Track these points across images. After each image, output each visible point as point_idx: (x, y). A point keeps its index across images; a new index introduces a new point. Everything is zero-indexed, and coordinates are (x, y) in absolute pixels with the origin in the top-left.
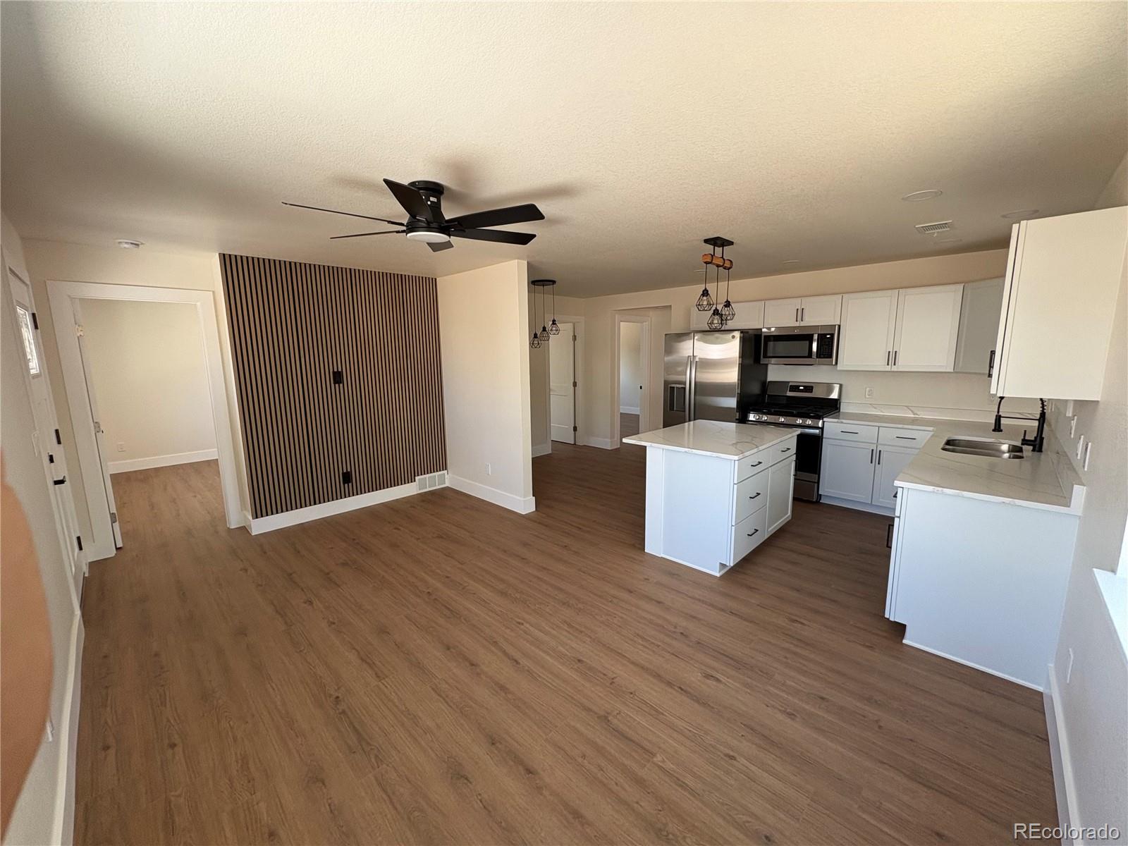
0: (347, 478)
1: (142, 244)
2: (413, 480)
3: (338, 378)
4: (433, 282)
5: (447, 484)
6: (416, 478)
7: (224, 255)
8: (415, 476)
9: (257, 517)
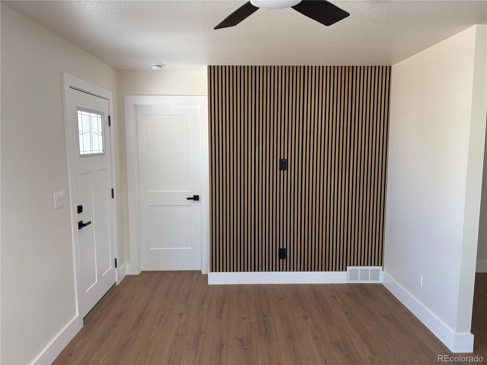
0: (282, 254)
1: (164, 65)
2: (344, 269)
3: (283, 165)
4: (388, 70)
5: (380, 281)
6: (348, 268)
7: (210, 66)
8: (346, 265)
9: (212, 271)
